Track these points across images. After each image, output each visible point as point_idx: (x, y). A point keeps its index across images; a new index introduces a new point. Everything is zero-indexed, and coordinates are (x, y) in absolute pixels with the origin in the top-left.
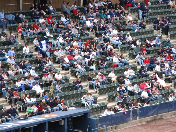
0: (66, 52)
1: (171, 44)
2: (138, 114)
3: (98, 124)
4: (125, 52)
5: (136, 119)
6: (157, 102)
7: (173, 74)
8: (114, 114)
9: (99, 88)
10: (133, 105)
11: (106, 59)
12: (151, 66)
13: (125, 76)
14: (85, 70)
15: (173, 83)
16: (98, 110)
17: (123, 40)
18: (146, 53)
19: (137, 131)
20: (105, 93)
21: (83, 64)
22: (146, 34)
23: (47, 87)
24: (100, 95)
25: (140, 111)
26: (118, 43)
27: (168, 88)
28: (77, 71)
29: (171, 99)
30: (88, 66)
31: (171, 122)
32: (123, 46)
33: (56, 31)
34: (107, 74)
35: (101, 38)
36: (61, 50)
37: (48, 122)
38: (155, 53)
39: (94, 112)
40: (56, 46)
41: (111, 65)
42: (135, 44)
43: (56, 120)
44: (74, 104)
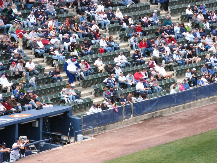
0: (39, 34)
1: (172, 22)
2: (132, 111)
3: (82, 125)
4: (114, 34)
5: (130, 118)
6: (156, 95)
7: (175, 60)
8: (103, 112)
9: (82, 79)
10: (125, 100)
11: (90, 43)
12: (147, 50)
13: (115, 64)
14: (64, 57)
15: (175, 71)
16: (82, 108)
17: (111, 19)
18: (141, 34)
19: (131, 132)
20: (91, 86)
21: (62, 49)
22: (140, 10)
23: (16, 79)
24: (84, 88)
25: (134, 107)
26: (106, 22)
27: (169, 78)
28: (54, 58)
29: (172, 92)
30: (68, 52)
31: (173, 120)
32: (111, 26)
33: (26, 8)
34: (92, 62)
35: (84, 16)
36: (33, 32)
37: (19, 124)
38: (152, 33)
39: (76, 110)
40: (26, 26)
41: (97, 50)
42: (127, 23)
43: (29, 121)
44: (52, 100)
